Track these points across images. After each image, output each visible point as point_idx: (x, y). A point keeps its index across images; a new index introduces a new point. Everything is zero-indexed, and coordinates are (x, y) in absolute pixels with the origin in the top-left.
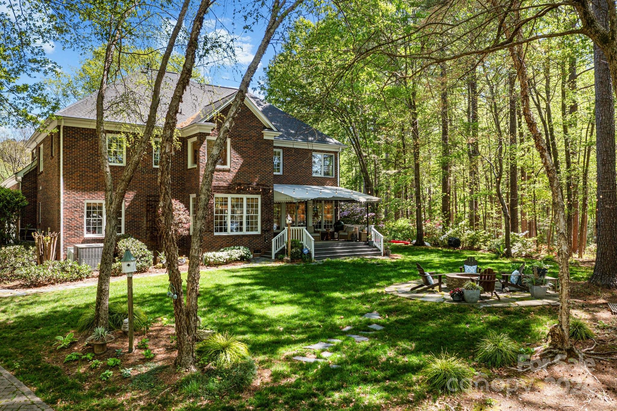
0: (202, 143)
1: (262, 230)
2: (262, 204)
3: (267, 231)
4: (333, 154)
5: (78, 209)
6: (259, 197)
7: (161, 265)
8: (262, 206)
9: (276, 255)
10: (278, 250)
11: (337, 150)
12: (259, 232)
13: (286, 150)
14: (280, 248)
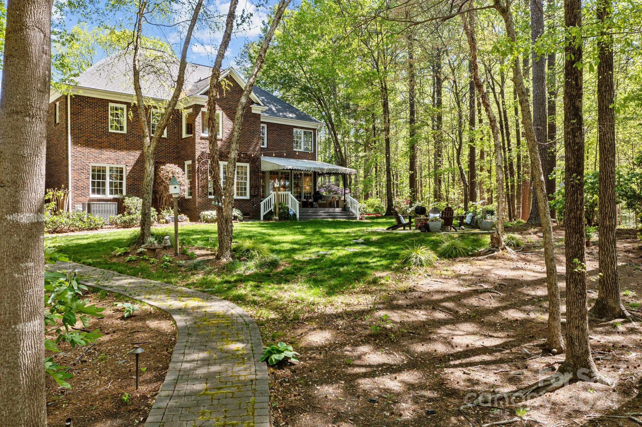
0: (197, 114)
1: (251, 195)
2: (250, 172)
3: (256, 196)
4: (312, 131)
5: (85, 171)
6: (248, 165)
7: (164, 220)
8: (250, 174)
9: (264, 216)
10: (266, 212)
11: (315, 128)
12: (248, 197)
13: (270, 125)
14: (268, 211)
